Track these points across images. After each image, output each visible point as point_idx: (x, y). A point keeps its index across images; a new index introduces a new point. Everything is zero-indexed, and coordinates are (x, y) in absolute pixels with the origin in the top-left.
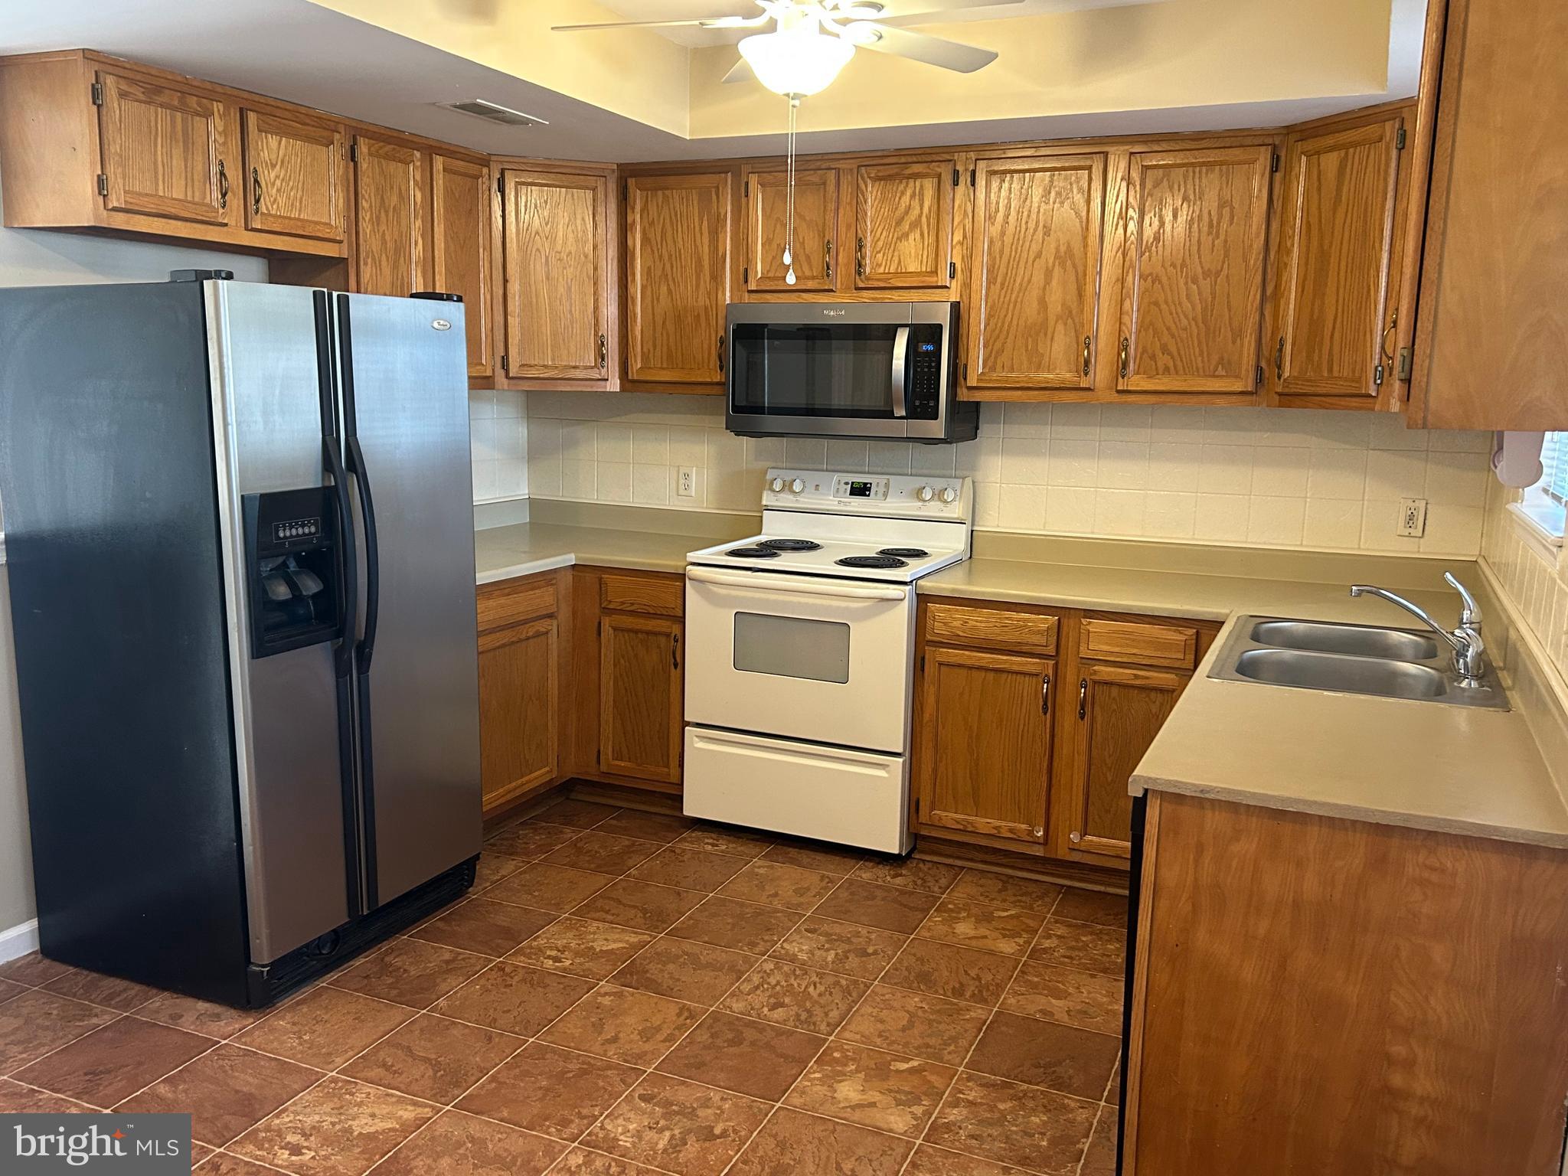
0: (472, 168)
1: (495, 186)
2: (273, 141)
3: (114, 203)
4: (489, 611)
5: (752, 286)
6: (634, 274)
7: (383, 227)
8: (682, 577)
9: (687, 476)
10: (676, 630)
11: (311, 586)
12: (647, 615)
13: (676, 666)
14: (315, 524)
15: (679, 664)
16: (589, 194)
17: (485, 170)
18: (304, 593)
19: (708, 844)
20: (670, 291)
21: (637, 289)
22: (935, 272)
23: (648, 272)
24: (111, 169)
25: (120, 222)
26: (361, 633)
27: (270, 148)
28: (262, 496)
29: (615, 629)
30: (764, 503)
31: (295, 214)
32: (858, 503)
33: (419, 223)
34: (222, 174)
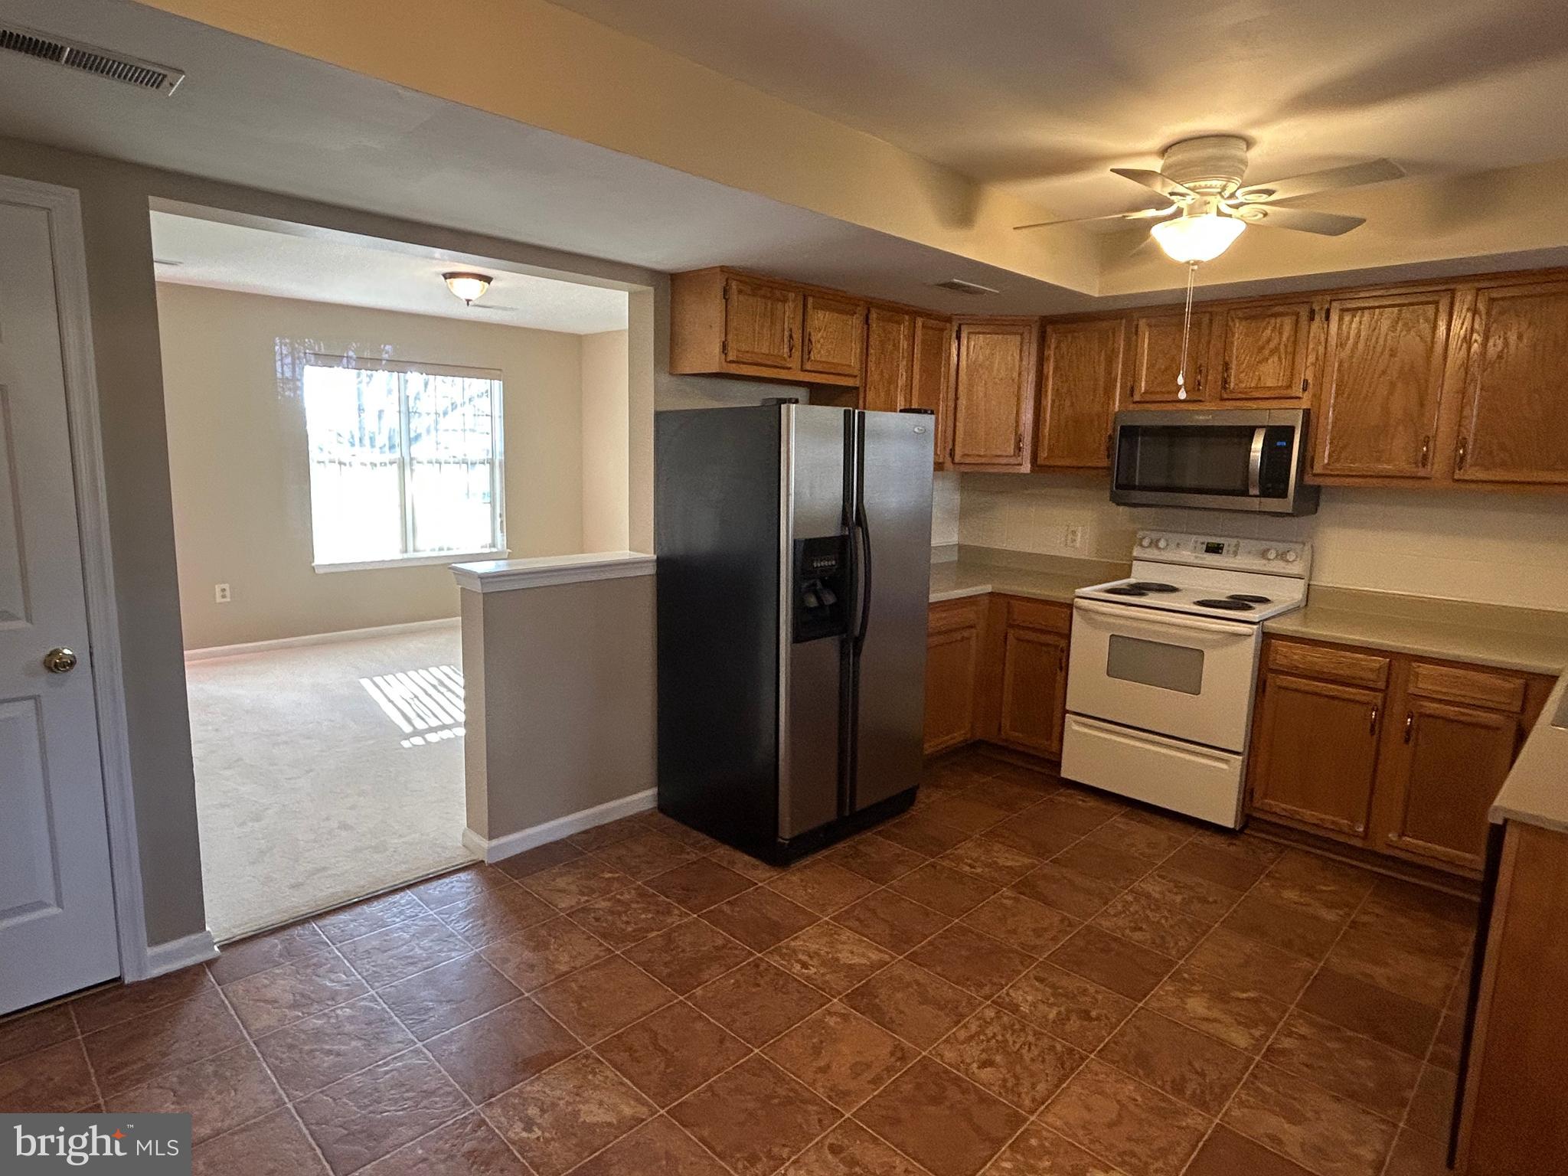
0: (941, 324)
1: (954, 335)
2: (820, 314)
3: (730, 358)
4: (935, 620)
5: (1137, 398)
6: (1047, 391)
7: (882, 366)
8: (1070, 606)
9: (1074, 533)
10: (1063, 643)
11: (830, 599)
12: (1042, 631)
13: (1061, 669)
14: (836, 560)
15: (1064, 667)
16: (1018, 338)
17: (948, 325)
18: (826, 603)
19: (1079, 800)
20: (1072, 404)
21: (1048, 401)
22: (1289, 386)
23: (1057, 392)
24: (730, 337)
25: (734, 369)
26: (857, 632)
27: (820, 318)
28: (806, 540)
29: (1018, 639)
30: (1135, 554)
31: (830, 359)
32: (1212, 559)
33: (905, 363)
34: (791, 337)
